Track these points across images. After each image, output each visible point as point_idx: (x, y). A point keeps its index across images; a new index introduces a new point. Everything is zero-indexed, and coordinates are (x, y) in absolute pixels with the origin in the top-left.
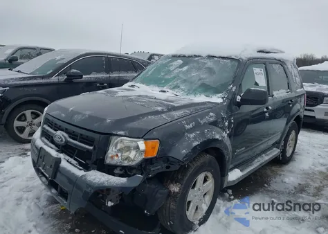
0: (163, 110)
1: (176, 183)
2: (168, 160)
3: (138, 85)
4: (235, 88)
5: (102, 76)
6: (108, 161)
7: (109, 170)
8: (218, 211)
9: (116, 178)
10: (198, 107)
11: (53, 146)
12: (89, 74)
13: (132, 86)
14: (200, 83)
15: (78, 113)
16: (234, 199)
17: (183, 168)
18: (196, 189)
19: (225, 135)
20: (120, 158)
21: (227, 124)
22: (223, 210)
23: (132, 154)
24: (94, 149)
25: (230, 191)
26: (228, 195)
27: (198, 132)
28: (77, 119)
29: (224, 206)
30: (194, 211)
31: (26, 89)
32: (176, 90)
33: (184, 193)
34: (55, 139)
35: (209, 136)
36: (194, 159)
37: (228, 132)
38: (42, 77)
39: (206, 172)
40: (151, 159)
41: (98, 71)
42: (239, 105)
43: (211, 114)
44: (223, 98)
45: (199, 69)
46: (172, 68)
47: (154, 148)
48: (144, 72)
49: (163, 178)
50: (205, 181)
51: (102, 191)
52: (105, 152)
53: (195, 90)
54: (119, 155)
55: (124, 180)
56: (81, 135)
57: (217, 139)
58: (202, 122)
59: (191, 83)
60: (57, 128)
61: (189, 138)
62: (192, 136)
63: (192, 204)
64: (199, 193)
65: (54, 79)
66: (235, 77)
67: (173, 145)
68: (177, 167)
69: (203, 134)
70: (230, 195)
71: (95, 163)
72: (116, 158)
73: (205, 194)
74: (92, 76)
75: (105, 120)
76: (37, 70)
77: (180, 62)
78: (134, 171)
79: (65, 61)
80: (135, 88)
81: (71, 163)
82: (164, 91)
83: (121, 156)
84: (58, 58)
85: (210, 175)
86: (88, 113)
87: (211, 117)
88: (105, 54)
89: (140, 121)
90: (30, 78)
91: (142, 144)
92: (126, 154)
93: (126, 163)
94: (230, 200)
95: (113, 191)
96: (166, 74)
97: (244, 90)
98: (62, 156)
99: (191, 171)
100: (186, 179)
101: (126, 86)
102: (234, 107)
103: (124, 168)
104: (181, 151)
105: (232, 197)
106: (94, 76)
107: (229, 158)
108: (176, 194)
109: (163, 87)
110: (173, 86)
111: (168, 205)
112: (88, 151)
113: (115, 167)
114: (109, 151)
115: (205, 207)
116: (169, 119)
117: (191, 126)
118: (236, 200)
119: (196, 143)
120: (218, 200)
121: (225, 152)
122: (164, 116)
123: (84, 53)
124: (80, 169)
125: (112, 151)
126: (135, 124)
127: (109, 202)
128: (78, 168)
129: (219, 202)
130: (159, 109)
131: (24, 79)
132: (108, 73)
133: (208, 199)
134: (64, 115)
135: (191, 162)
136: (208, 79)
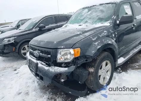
0: (80, 33)
1: (92, 68)
2: (86, 57)
3: (69, 25)
4: (115, 17)
5: (54, 25)
6: (58, 61)
7: (60, 65)
8: (115, 78)
9: (63, 68)
10: (98, 29)
11: (34, 58)
12: (48, 25)
13: (66, 26)
14: (97, 18)
15: (42, 41)
16: (122, 72)
17: (94, 60)
18: (102, 69)
19: (113, 41)
20: (63, 59)
21: (113, 35)
22: (117, 78)
23: (69, 56)
24: (51, 56)
25: (120, 69)
26: (119, 71)
27: (99, 41)
28: (42, 44)
29: (117, 76)
30: (103, 80)
31: (23, 36)
32: (86, 24)
33: (97, 72)
34: (34, 55)
35: (105, 43)
36: (99, 55)
37: (115, 40)
38: (29, 30)
39: (106, 61)
40: (78, 57)
41: (52, 24)
42: (119, 25)
43: (105, 31)
44: (110, 23)
45: (96, 11)
46: (83, 14)
47: (78, 52)
48: (71, 18)
49: (85, 66)
50: (106, 65)
51: (58, 75)
52: (56, 57)
53: (95, 22)
54: (63, 57)
55: (66, 69)
56: (45, 51)
57: (110, 43)
58: (101, 36)
59: (93, 18)
60: (35, 50)
61: (95, 45)
62: (96, 43)
63: (101, 77)
64: (104, 71)
65: (34, 30)
66: (115, 12)
67: (87, 49)
68: (91, 60)
69: (102, 42)
70: (120, 70)
71: (53, 63)
72: (61, 59)
73: (107, 71)
74: (49, 26)
75: (54, 42)
76: (26, 28)
77: (87, 10)
78: (71, 64)
79: (37, 22)
80: (68, 27)
81: (43, 64)
82: (81, 25)
83: (64, 58)
84: (34, 21)
85: (108, 62)
86: (46, 40)
87: (105, 33)
88: (54, 15)
89: (70, 40)
90: (24, 31)
91: (72, 51)
92: (66, 57)
93: (66, 61)
94: (120, 73)
95: (63, 75)
96: (81, 17)
97: (120, 17)
98: (38, 62)
99: (98, 61)
100: (96, 65)
101: (63, 27)
102: (116, 27)
103: (66, 63)
104: (92, 52)
105: (121, 71)
106: (50, 26)
107: (117, 52)
108: (92, 73)
109: (80, 23)
110: (84, 22)
111: (90, 78)
112: (49, 58)
113: (62, 63)
114: (58, 56)
115: (108, 77)
116: (84, 37)
117: (95, 39)
118: (123, 72)
119: (99, 47)
120: (114, 73)
121: (115, 49)
122: (81, 36)
123: (44, 16)
124: (47, 67)
125: (59, 56)
126: (68, 42)
127: (62, 80)
128: (46, 66)
129: (115, 74)
130: (79, 33)
131: (22, 32)
132: (56, 23)
133: (109, 74)
134: (36, 43)
135: (98, 56)
136: (101, 15)
